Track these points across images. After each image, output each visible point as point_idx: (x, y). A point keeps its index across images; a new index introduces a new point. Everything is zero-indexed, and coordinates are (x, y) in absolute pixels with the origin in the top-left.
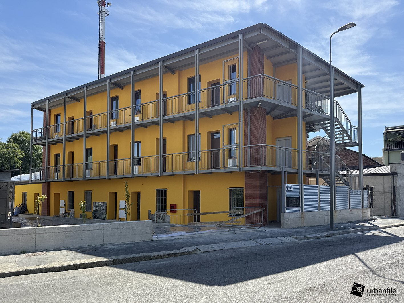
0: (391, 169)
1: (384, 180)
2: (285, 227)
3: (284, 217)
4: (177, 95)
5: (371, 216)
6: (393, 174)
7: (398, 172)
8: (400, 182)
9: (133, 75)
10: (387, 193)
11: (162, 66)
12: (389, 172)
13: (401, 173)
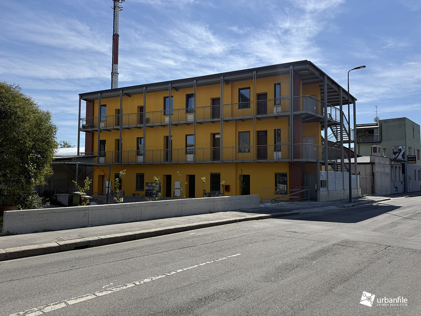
0: (371, 160)
1: (365, 168)
2: (320, 201)
3: (319, 194)
4: (231, 103)
5: (362, 194)
6: (372, 163)
7: (375, 162)
8: (377, 169)
9: (195, 83)
10: (368, 178)
11: (223, 80)
12: (369, 161)
13: (377, 162)
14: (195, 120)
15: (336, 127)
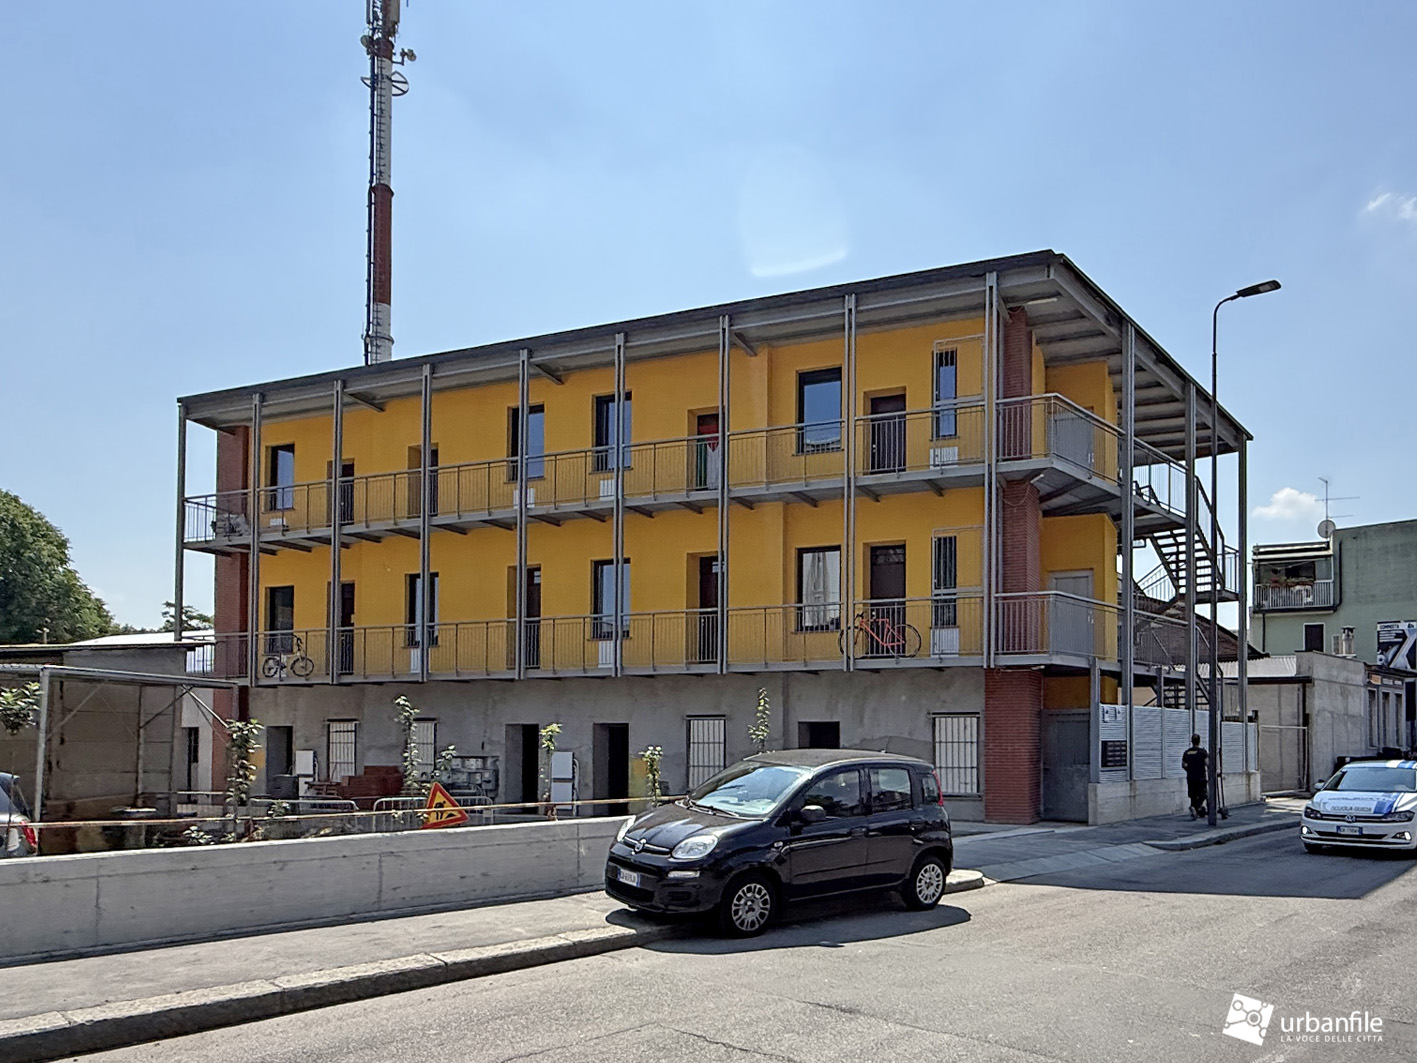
0: (1299, 667)
1: (1279, 697)
2: (1098, 821)
3: (1096, 795)
4: (764, 426)
6: (1304, 681)
7: (1315, 676)
8: (1321, 701)
9: (619, 347)
10: (1290, 733)
11: (730, 331)
12: (1292, 673)
13: (1322, 677)
14: (620, 497)
15: (1174, 536)
